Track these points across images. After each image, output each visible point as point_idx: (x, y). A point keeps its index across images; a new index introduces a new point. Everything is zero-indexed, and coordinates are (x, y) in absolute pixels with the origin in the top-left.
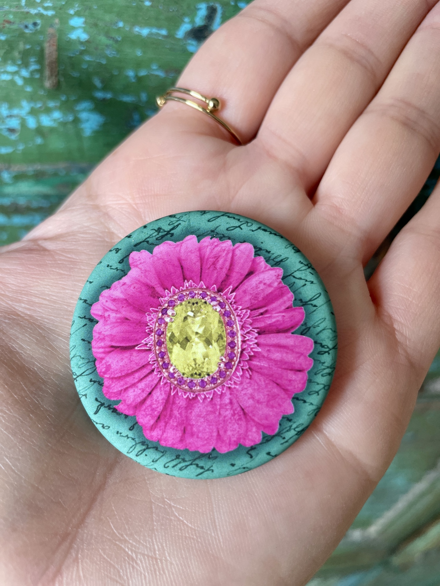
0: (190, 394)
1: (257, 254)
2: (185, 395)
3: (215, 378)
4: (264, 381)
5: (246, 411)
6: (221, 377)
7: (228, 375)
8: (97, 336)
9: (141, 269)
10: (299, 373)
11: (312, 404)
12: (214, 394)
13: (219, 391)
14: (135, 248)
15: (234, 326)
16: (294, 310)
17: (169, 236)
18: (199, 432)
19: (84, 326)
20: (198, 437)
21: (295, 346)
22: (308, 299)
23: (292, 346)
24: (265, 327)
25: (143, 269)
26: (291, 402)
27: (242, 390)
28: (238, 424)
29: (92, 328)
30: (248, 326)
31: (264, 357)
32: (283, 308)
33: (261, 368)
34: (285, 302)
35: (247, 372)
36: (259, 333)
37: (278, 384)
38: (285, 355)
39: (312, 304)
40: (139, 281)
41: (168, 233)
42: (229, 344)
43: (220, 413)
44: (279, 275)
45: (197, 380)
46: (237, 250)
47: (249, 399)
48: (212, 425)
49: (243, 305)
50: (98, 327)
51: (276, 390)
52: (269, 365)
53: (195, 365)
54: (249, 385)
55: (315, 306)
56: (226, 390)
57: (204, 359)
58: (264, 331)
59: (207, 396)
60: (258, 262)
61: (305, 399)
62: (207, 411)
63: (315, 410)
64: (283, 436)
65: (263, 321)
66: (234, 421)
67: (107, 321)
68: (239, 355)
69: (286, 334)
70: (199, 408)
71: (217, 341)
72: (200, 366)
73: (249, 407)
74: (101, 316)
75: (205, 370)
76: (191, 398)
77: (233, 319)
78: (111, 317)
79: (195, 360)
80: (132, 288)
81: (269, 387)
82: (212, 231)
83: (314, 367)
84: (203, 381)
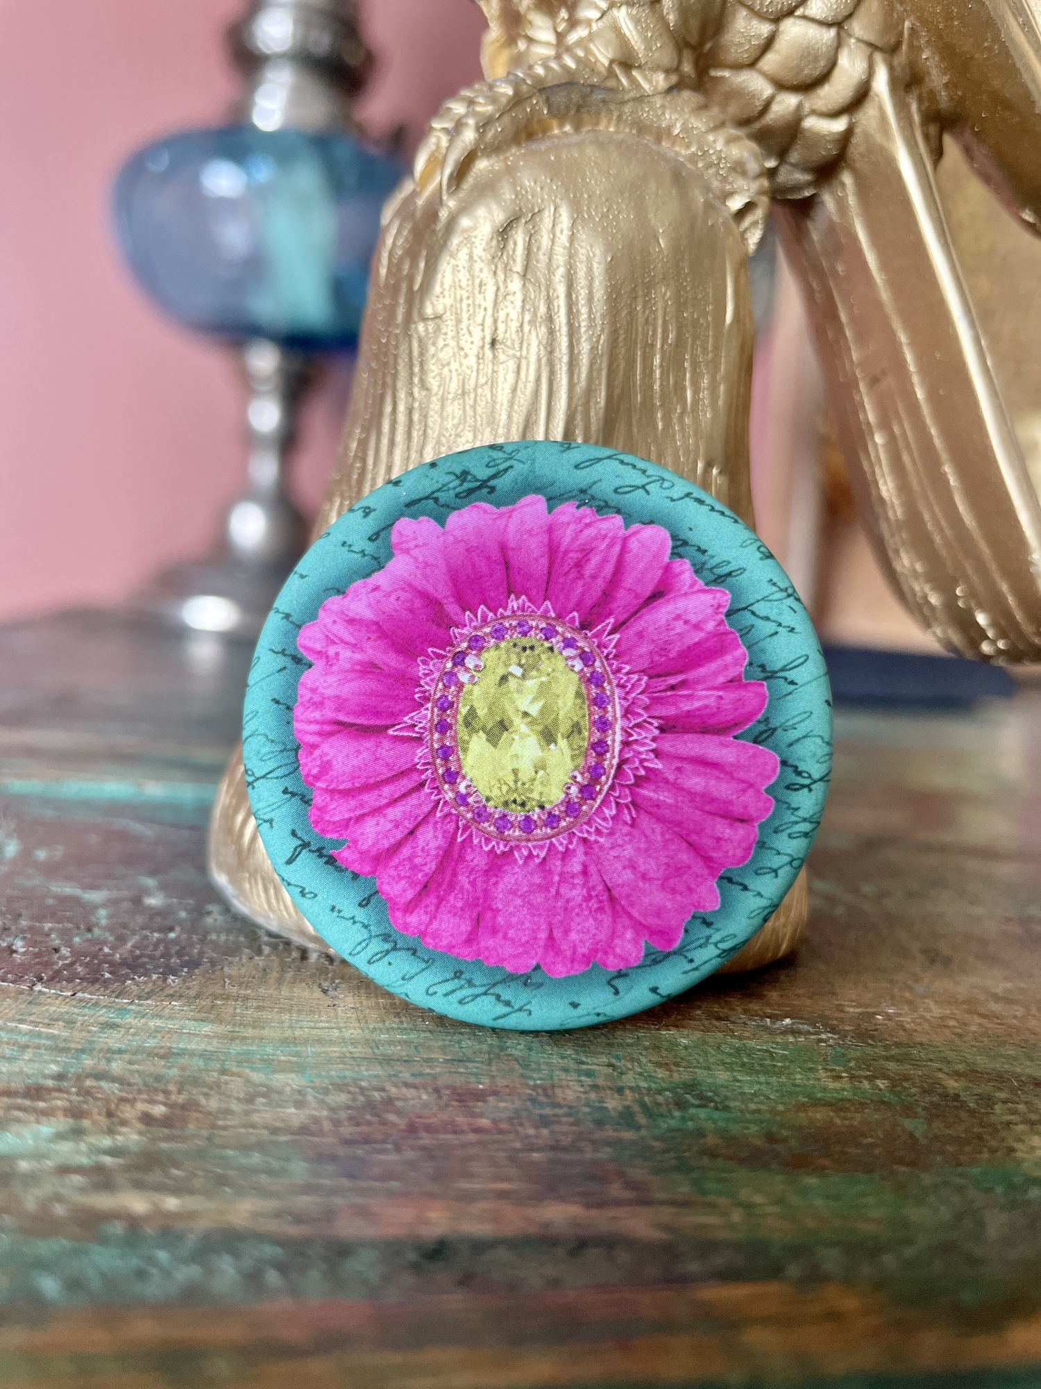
0: (498, 844)
1: (676, 554)
2: (487, 845)
3: (555, 816)
4: (662, 834)
5: (615, 893)
6: (568, 816)
7: (586, 812)
8: (308, 695)
9: (416, 559)
10: (738, 824)
11: (759, 894)
12: (549, 850)
13: (561, 844)
14: (407, 511)
15: (609, 708)
16: (746, 686)
17: (485, 491)
18: (510, 926)
19: (280, 671)
20: (505, 937)
21: (737, 766)
22: (778, 666)
23: (732, 765)
24: (676, 718)
25: (421, 559)
26: (715, 885)
27: (612, 848)
28: (595, 919)
29: (297, 676)
30: (640, 711)
31: (667, 781)
32: (721, 679)
33: (658, 806)
34: (726, 667)
35: (626, 811)
36: (662, 729)
37: (690, 844)
38: (713, 782)
39: (786, 679)
40: (410, 585)
41: (484, 484)
42: (593, 746)
43: (558, 893)
44: (719, 606)
45: (517, 814)
46: (633, 539)
47: (624, 868)
48: (540, 915)
49: (634, 664)
50: (311, 677)
51: (685, 857)
52: (677, 801)
53: (516, 782)
54: (627, 839)
55: (792, 683)
56: (577, 844)
57: (536, 772)
58: (674, 727)
59: (535, 853)
60: (677, 570)
61: (746, 882)
62: (531, 885)
63: (766, 908)
64: (690, 955)
65: (674, 704)
66: (586, 913)
67: (331, 665)
68: (613, 772)
69: (722, 738)
70: (513, 877)
71: (568, 737)
72: (527, 786)
73: (623, 885)
74: (319, 653)
75: (535, 795)
76: (498, 852)
77: (608, 693)
78: (341, 657)
79: (515, 772)
80: (393, 598)
81: (673, 847)
82: (583, 491)
83: (774, 817)
84: (527, 819)
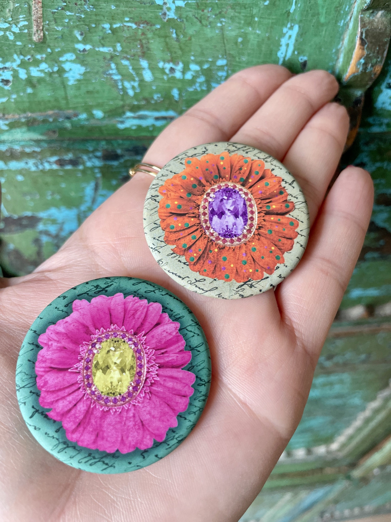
0: (105, 408)
1: (163, 311)
2: (101, 408)
3: (124, 397)
4: (159, 402)
5: (144, 423)
6: (129, 397)
7: (135, 396)
8: (41, 358)
9: (80, 313)
10: (184, 398)
11: (190, 421)
12: (122, 409)
13: (126, 407)
14: (78, 297)
15: (143, 360)
16: (185, 353)
17: (104, 291)
18: (108, 436)
19: (31, 350)
20: (107, 440)
21: (182, 378)
22: (195, 346)
23: (181, 378)
24: (164, 363)
25: (82, 313)
26: (176, 418)
27: (143, 407)
28: (137, 432)
29: (37, 352)
30: (153, 361)
31: (161, 384)
32: (178, 351)
33: (158, 393)
34: (179, 347)
35: (148, 395)
36: (159, 367)
37: (168, 405)
38: (175, 384)
39: (197, 350)
40: (78, 321)
41: (104, 289)
42: (137, 373)
43: (125, 423)
44: (177, 327)
45: (112, 397)
46: (151, 307)
47: (147, 414)
48: (118, 432)
49: (151, 346)
50: (42, 352)
51: (167, 409)
52: (164, 391)
53: (112, 386)
54: (148, 404)
55: (199, 351)
56: (132, 407)
57: (118, 383)
58: (163, 366)
59: (117, 410)
60: (164, 316)
61: (186, 417)
62: (116, 422)
63: (192, 425)
64: (168, 443)
65: (163, 359)
66: (134, 430)
67: (50, 348)
68: (144, 382)
69: (178, 369)
70: (110, 419)
71: (129, 370)
72: (115, 387)
73: (146, 420)
74: (46, 344)
75: (118, 391)
76: (105, 410)
77: (142, 355)
78: (53, 345)
79: (111, 383)
80: (72, 326)
81: (163, 406)
82: (135, 292)
83: (194, 395)
84: (115, 399)
